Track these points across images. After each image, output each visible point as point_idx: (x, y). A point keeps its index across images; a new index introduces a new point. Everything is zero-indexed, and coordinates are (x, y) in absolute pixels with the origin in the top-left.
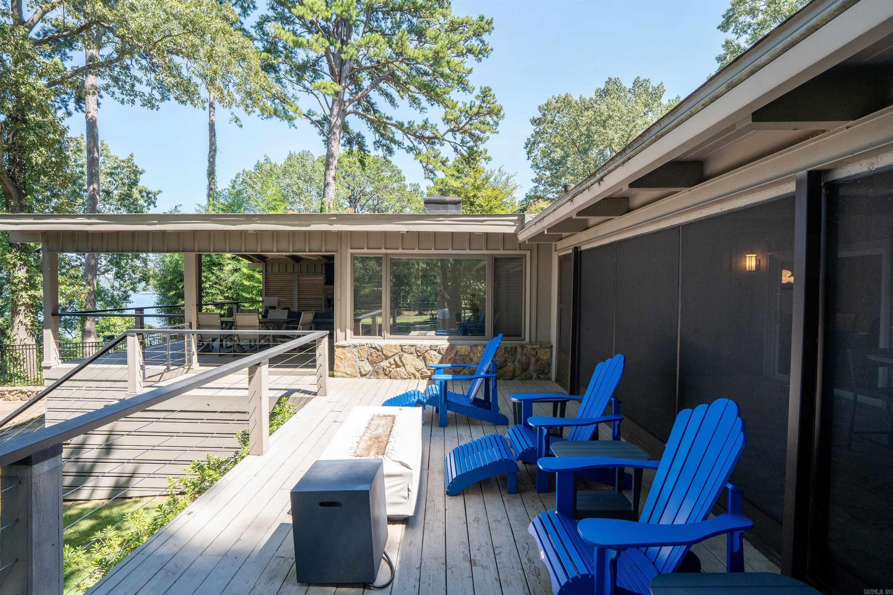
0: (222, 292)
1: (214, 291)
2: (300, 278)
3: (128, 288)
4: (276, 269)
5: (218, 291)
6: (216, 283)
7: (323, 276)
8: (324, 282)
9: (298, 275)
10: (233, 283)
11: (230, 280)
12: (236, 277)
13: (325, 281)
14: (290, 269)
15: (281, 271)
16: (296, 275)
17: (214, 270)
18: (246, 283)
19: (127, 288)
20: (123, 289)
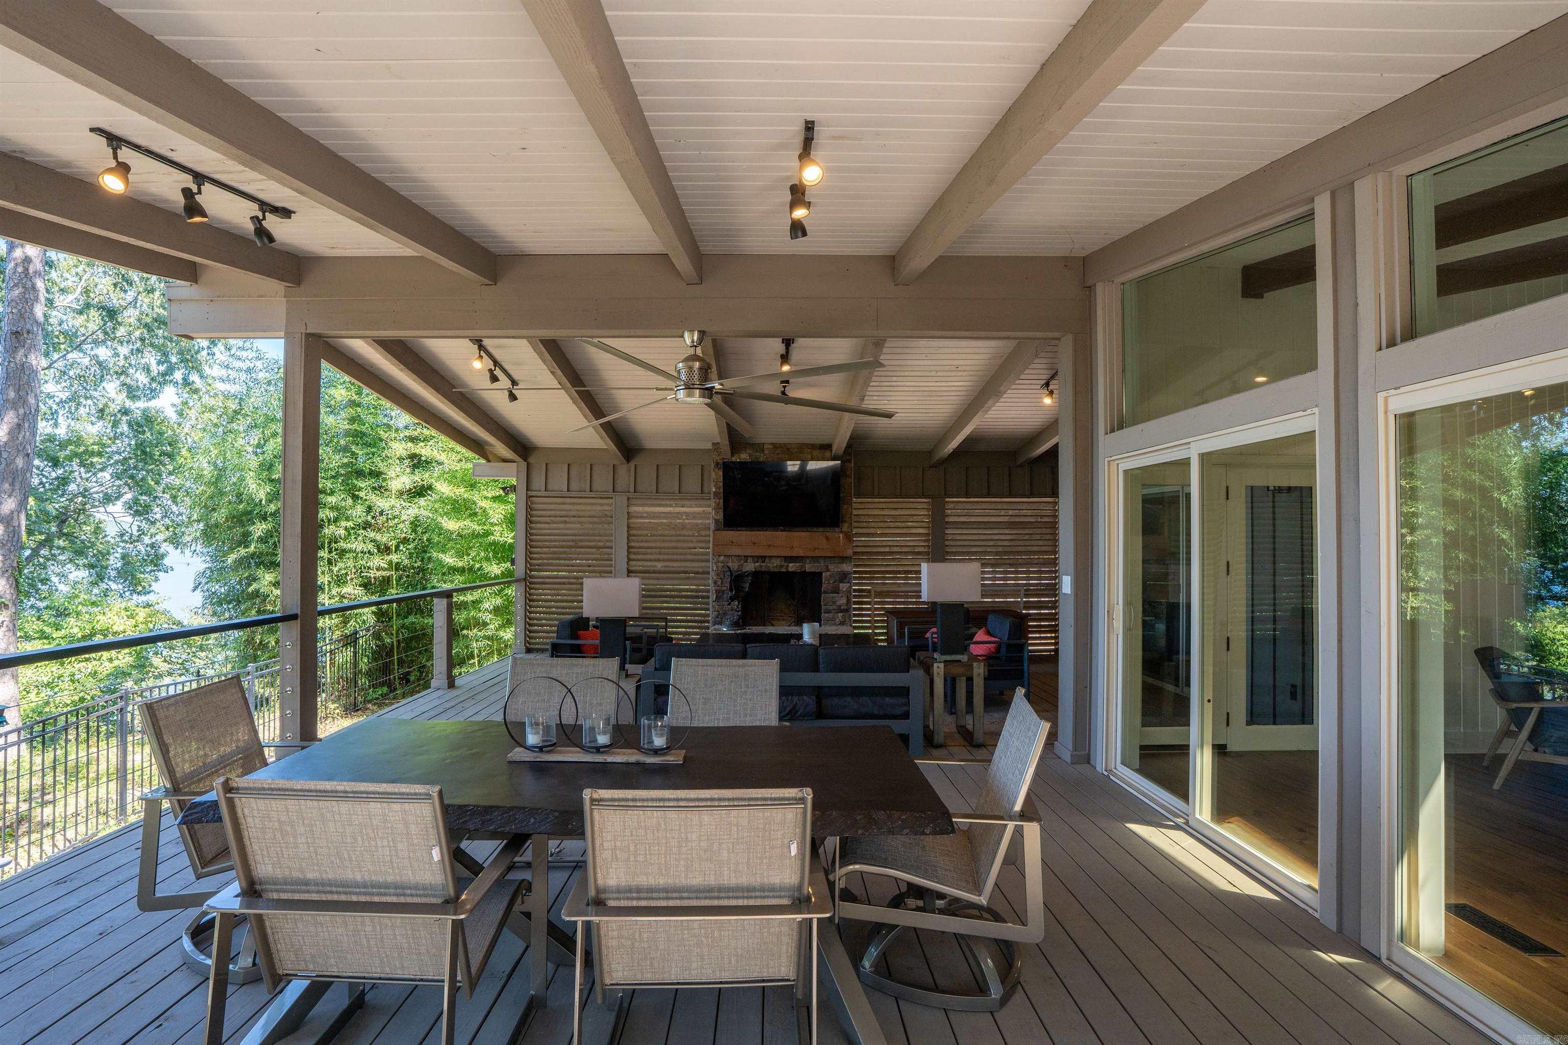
0: (385, 550)
1: (358, 546)
2: (633, 509)
3: (160, 537)
4: (559, 482)
5: (370, 546)
6: (366, 526)
7: (712, 503)
8: (716, 521)
9: (628, 499)
10: (415, 524)
11: (404, 518)
12: (420, 509)
13: (720, 516)
14: (602, 482)
15: (574, 486)
16: (622, 500)
17: (360, 489)
18: (451, 525)
19: (158, 537)
20: (147, 540)
